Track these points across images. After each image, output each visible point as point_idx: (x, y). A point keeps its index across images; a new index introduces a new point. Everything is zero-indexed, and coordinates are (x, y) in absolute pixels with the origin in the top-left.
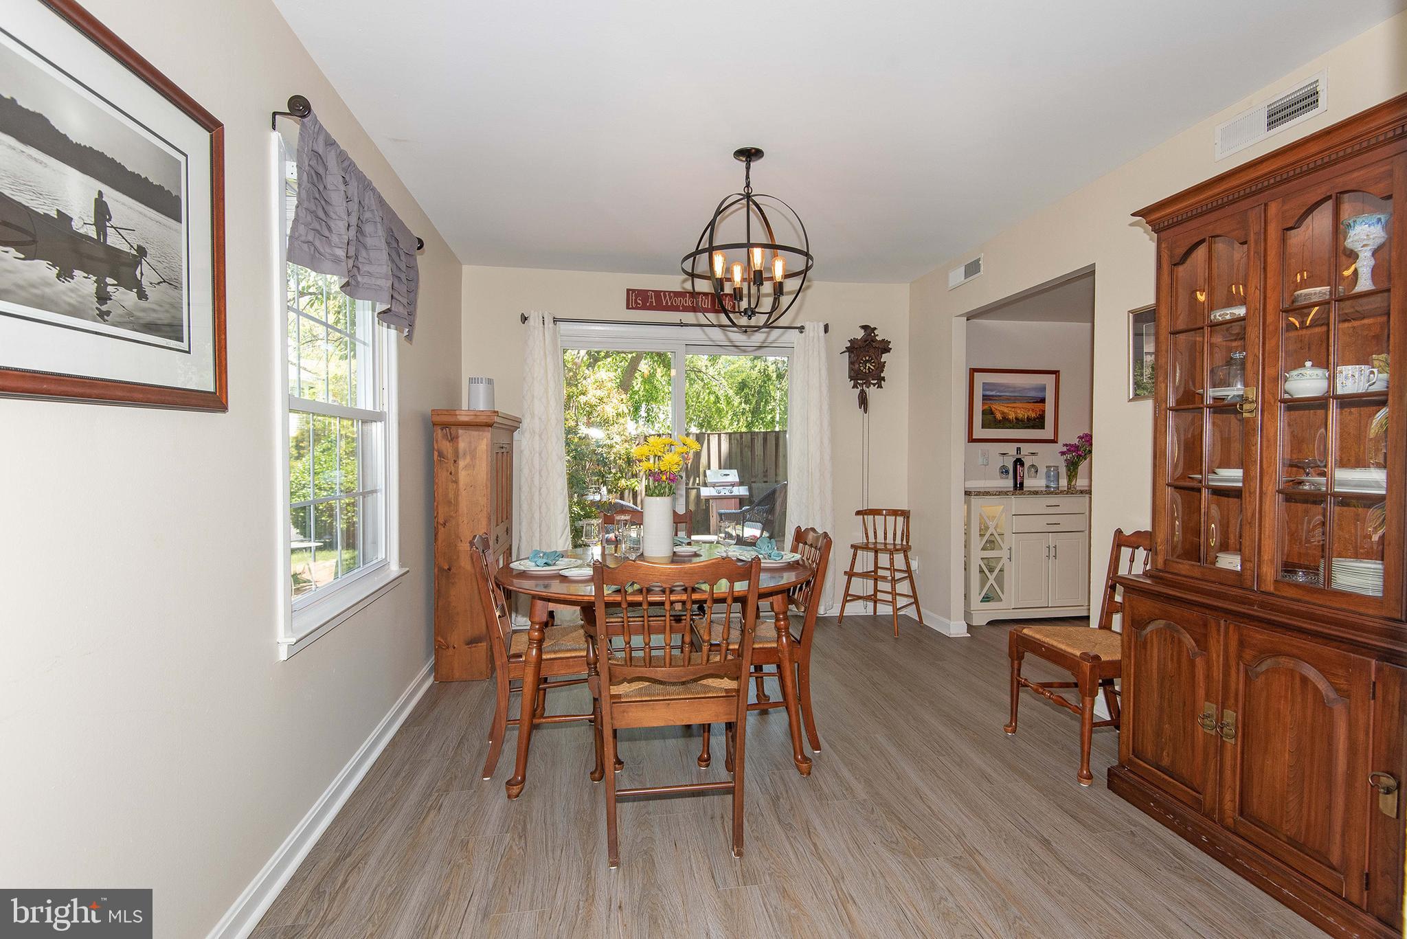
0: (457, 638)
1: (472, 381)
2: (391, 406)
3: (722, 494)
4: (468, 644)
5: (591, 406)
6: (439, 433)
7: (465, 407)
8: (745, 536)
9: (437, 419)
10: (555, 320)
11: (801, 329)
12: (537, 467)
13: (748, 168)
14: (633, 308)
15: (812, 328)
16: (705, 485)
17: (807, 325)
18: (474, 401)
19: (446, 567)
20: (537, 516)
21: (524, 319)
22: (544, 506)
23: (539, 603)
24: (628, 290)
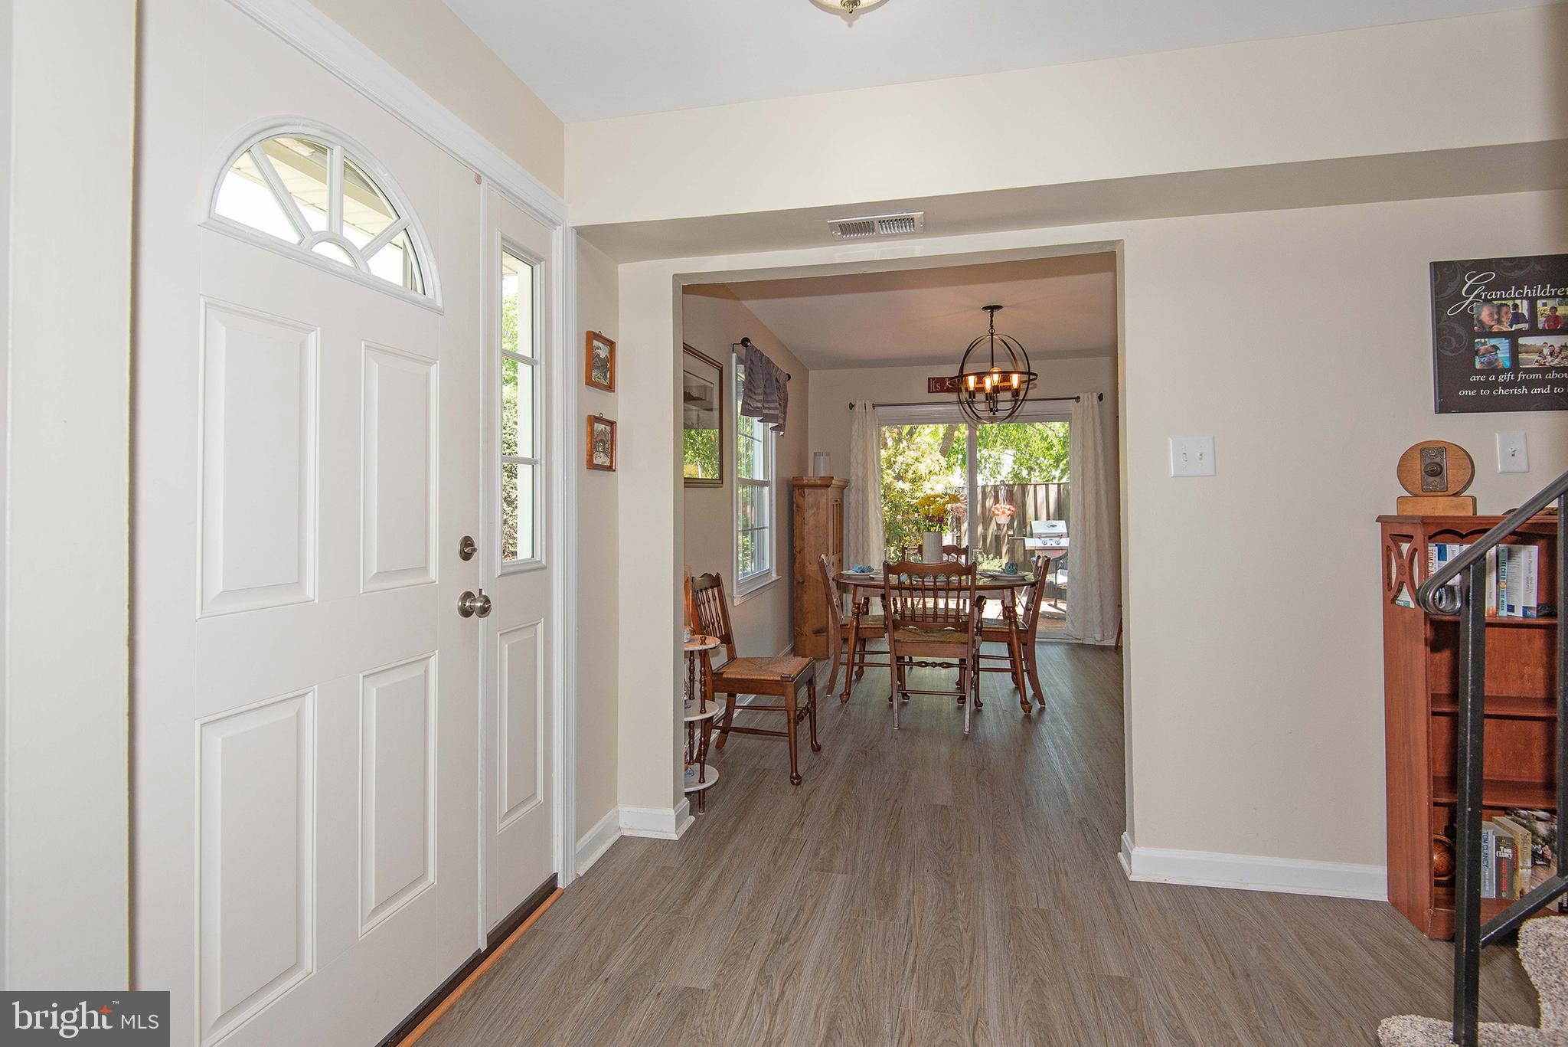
0: (808, 629)
1: (816, 454)
2: (772, 477)
3: (1048, 545)
4: (816, 633)
5: (907, 465)
6: (797, 492)
7: (810, 474)
8: (1058, 583)
9: (796, 483)
10: (874, 406)
11: (1078, 399)
12: (861, 514)
13: (992, 316)
14: (933, 392)
15: (1086, 397)
16: (1031, 536)
17: (1081, 396)
18: (817, 469)
19: (801, 581)
20: (861, 551)
21: (852, 406)
22: (866, 543)
23: (860, 589)
24: (929, 379)
